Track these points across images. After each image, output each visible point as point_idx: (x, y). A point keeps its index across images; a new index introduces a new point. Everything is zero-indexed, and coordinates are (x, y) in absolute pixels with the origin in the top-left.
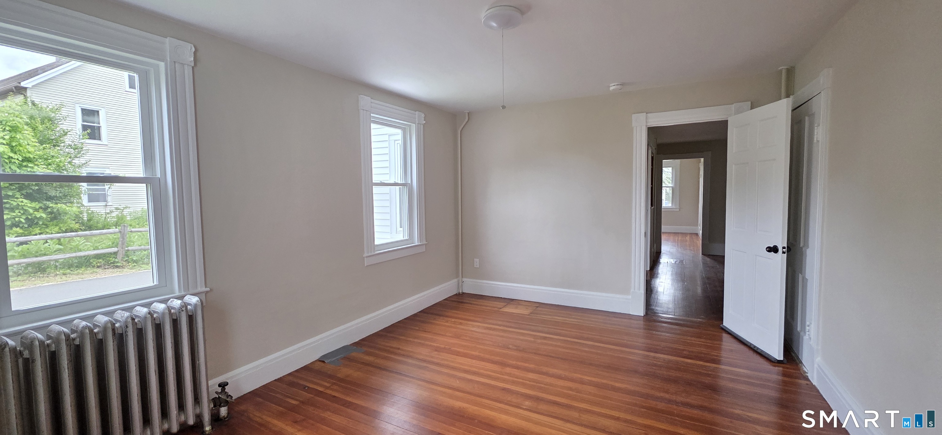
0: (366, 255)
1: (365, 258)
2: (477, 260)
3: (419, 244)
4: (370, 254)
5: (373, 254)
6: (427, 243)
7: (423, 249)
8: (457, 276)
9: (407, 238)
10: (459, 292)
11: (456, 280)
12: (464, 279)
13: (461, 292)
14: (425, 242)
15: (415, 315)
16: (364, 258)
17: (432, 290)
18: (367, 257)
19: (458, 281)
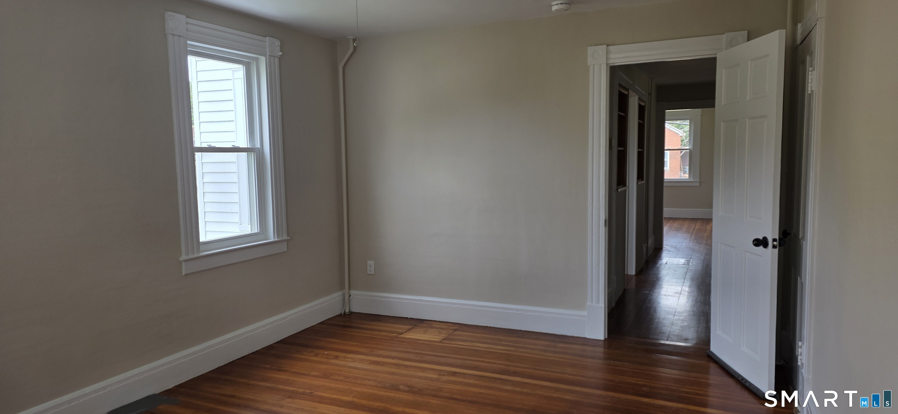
0: (184, 257)
1: (183, 264)
2: (371, 263)
3: (276, 239)
4: (191, 256)
5: (196, 255)
6: (289, 238)
7: (284, 248)
8: (341, 287)
9: (256, 231)
10: (345, 312)
11: (339, 294)
12: (352, 292)
13: (347, 311)
14: (285, 237)
15: (270, 348)
16: (180, 263)
17: (301, 308)
18: (185, 261)
19: (344, 294)
